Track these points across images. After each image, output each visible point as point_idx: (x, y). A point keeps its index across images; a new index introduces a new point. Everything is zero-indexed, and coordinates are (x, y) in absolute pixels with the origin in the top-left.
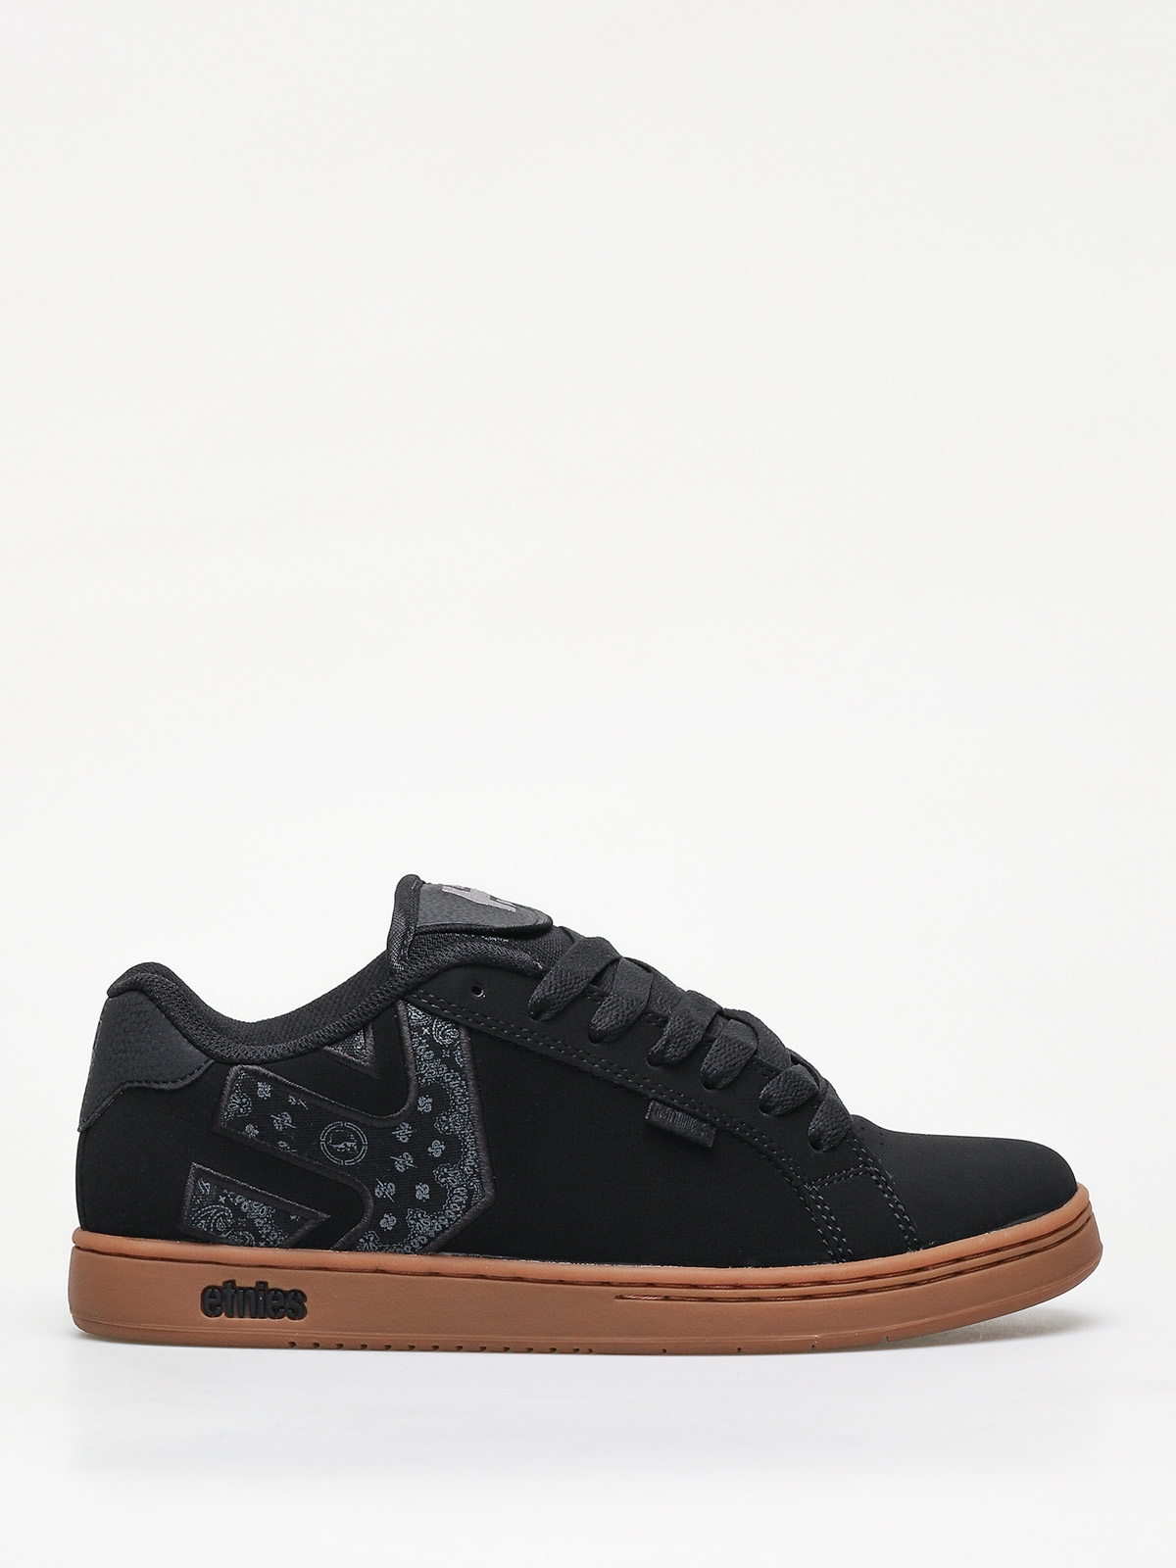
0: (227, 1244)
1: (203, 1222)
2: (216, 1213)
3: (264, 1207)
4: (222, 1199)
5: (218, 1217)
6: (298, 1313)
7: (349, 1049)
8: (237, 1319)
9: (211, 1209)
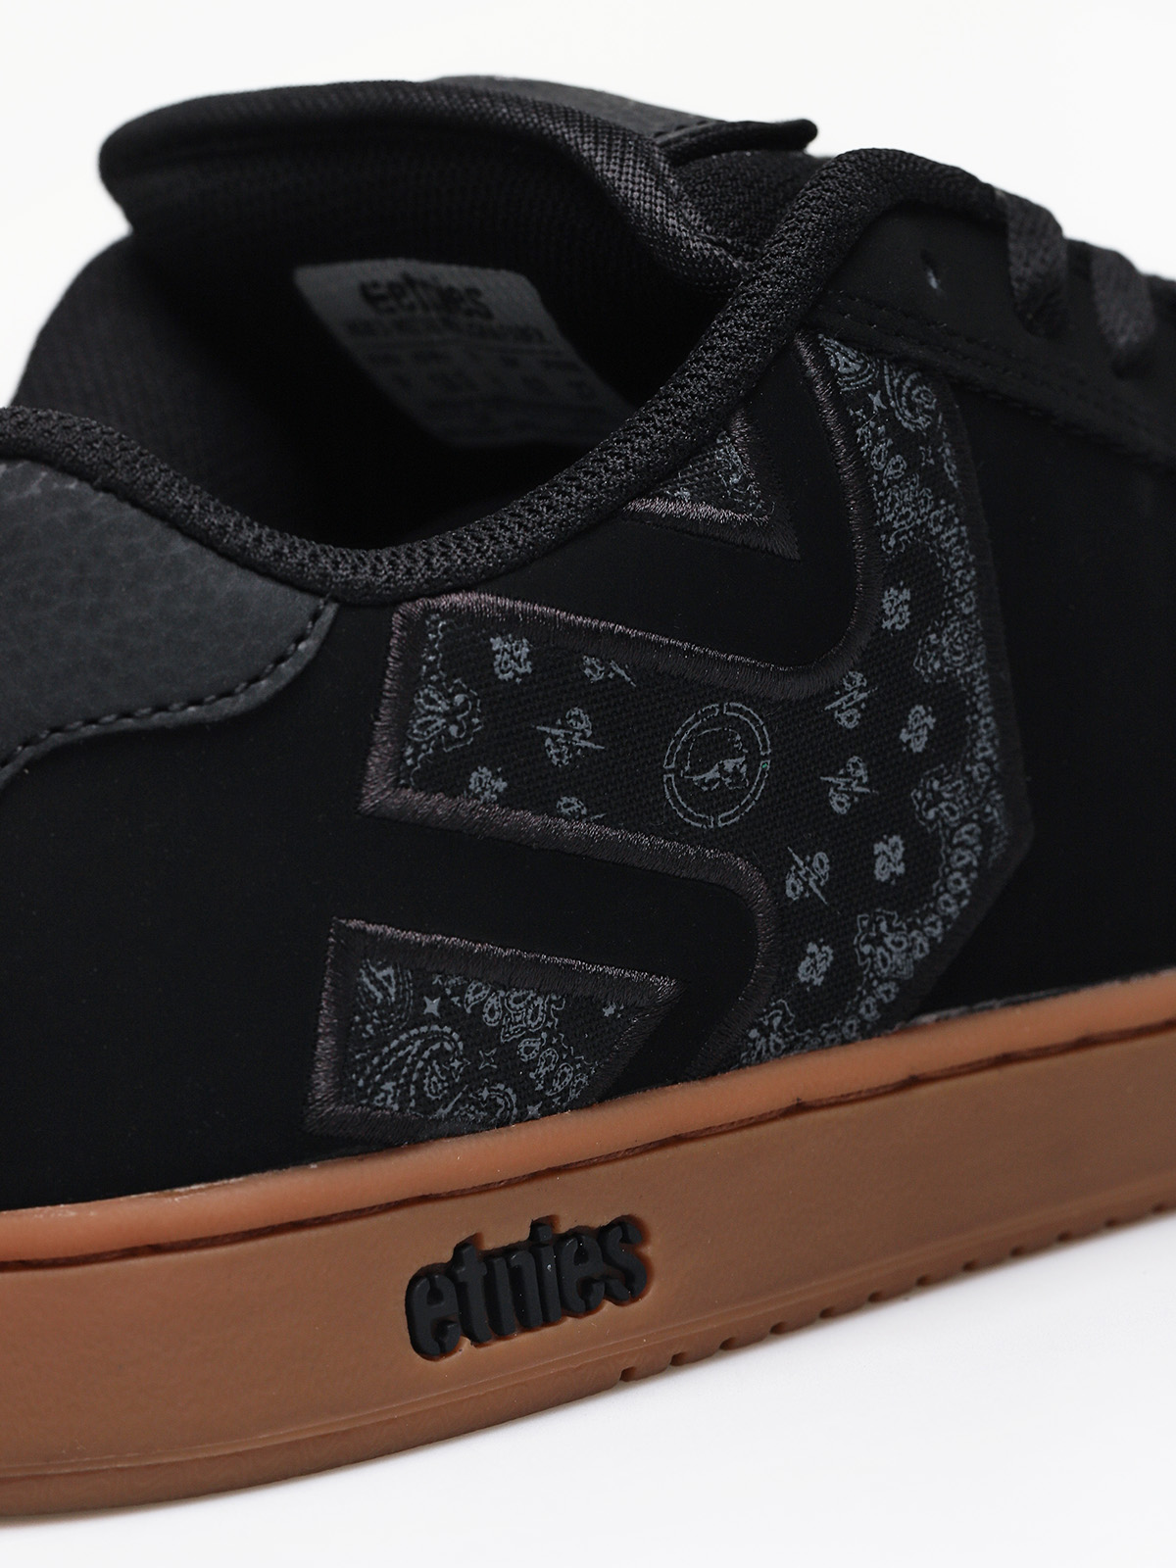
0: (451, 1135)
1: (389, 1086)
2: (420, 1052)
3: (539, 1001)
4: (432, 1006)
5: (428, 1061)
6: (629, 1282)
7: (712, 493)
8: (499, 1347)
9: (408, 1042)
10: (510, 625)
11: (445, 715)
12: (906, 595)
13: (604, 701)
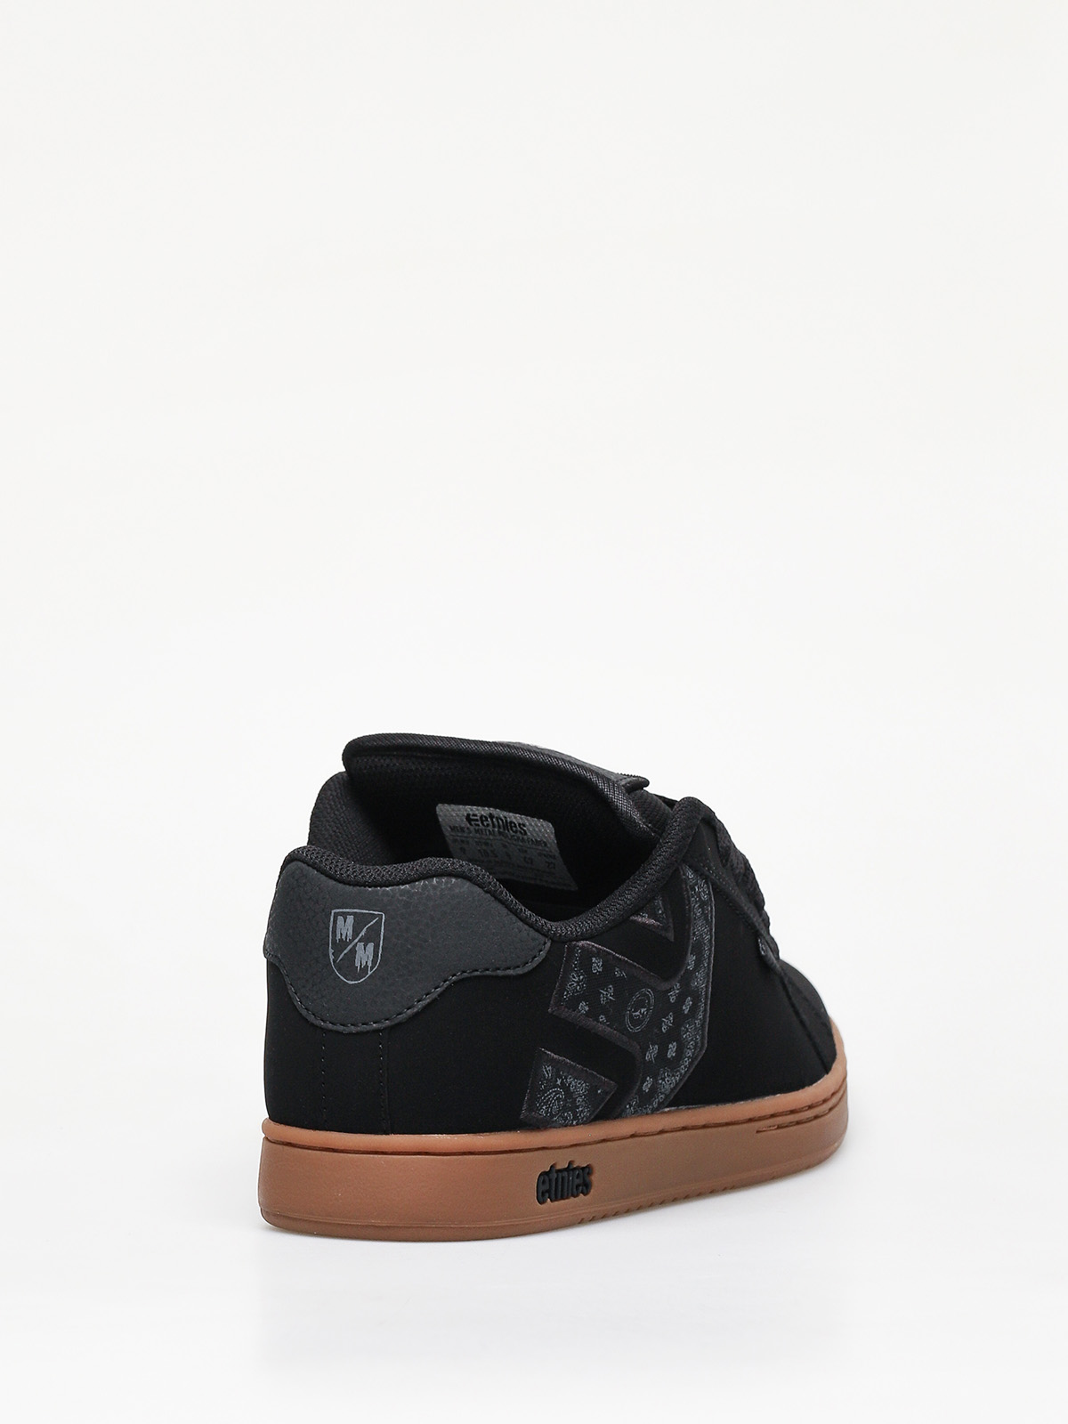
0: (554, 1128)
1: (544, 1108)
2: (553, 1097)
3: (584, 1085)
4: (559, 1082)
5: (555, 1101)
6: (585, 1187)
7: (653, 915)
8: (556, 1203)
9: (551, 1093)
10: (598, 954)
11: (576, 982)
12: (694, 958)
13: (617, 982)
